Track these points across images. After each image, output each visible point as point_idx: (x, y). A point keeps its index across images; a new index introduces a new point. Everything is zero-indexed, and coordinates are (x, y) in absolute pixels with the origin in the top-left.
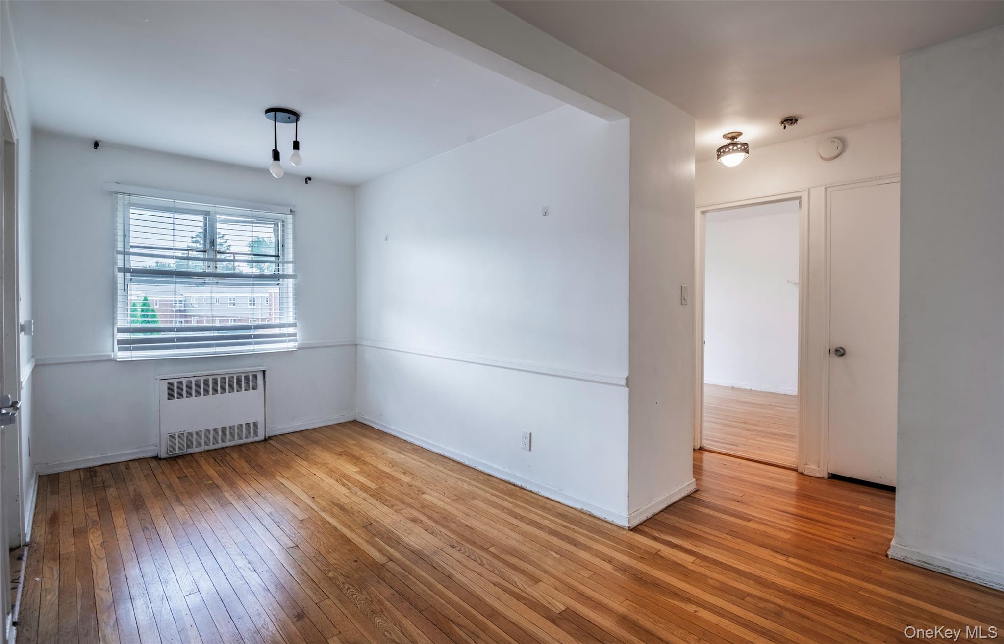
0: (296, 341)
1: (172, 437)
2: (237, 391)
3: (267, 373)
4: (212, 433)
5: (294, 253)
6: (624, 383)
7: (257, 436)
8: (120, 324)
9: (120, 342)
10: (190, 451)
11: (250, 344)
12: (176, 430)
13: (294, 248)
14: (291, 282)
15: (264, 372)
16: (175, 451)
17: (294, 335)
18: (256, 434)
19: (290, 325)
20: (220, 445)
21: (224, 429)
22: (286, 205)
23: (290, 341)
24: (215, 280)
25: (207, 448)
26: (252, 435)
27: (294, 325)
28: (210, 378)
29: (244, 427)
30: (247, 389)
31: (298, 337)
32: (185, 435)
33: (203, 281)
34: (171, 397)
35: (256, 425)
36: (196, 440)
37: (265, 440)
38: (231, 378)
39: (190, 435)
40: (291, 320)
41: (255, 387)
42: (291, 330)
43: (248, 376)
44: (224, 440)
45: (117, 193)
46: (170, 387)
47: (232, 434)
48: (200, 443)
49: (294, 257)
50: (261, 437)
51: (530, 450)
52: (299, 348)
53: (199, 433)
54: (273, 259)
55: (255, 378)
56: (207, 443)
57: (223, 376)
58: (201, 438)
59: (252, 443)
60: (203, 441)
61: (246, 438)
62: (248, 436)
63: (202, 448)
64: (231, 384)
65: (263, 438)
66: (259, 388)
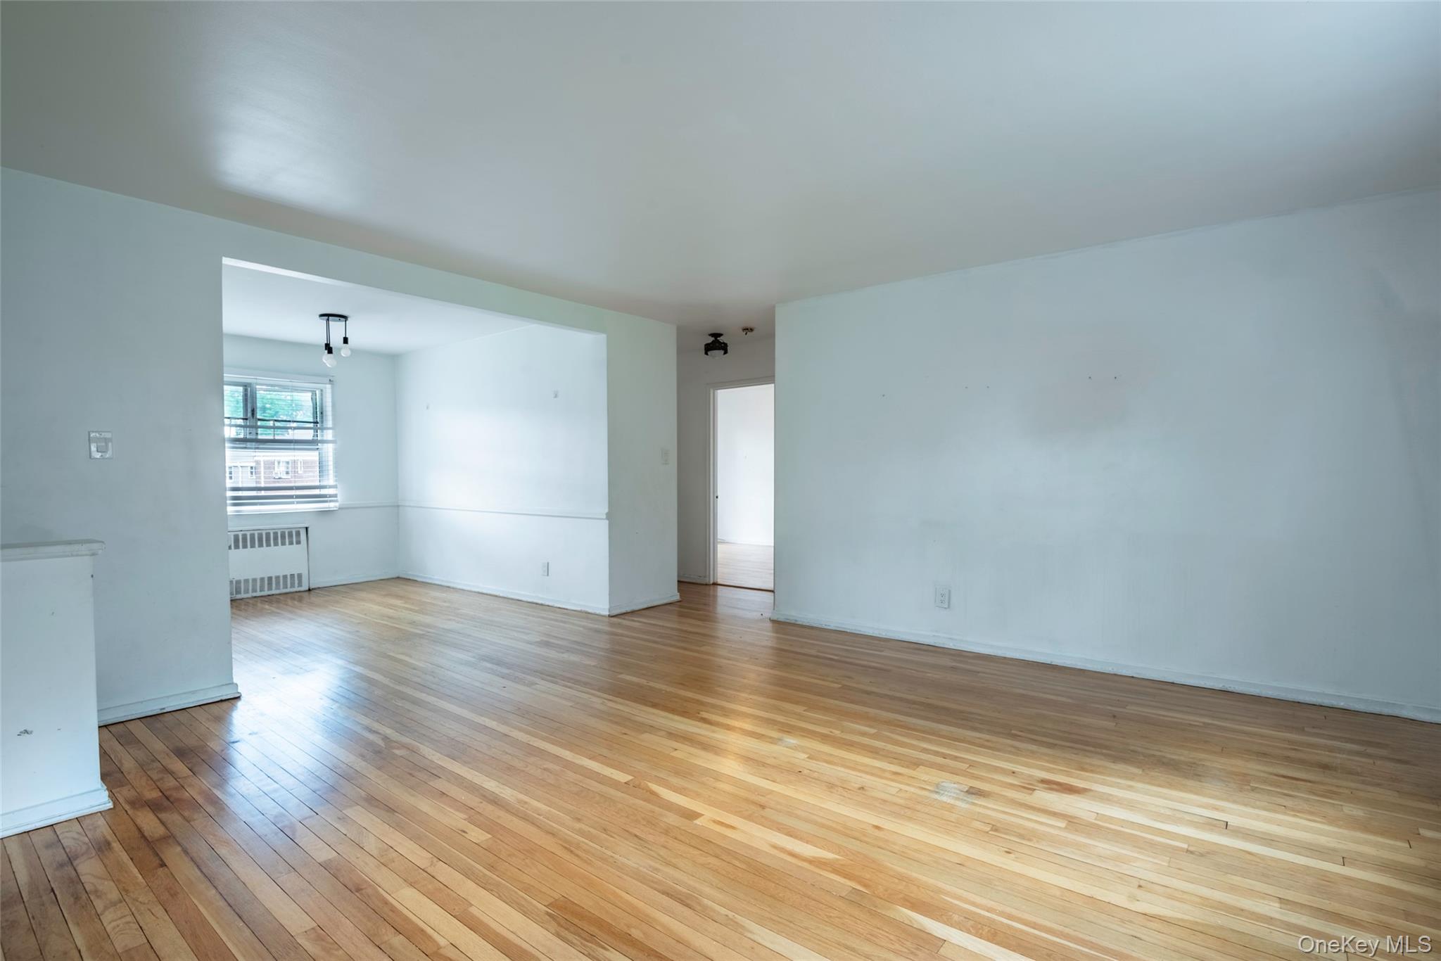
0: (336, 501)
2: (282, 545)
3: (309, 530)
4: (259, 581)
5: (334, 419)
6: (605, 517)
7: (301, 586)
10: (239, 597)
11: (291, 503)
13: (333, 415)
14: (330, 446)
15: (307, 528)
17: (335, 496)
18: (300, 584)
19: (330, 487)
20: (266, 593)
21: (270, 579)
22: (326, 376)
23: (332, 501)
24: (256, 445)
25: (255, 594)
26: (296, 584)
27: (335, 487)
28: (256, 533)
29: (289, 577)
30: (291, 543)
31: (339, 498)
32: (234, 582)
33: (244, 446)
35: (300, 576)
36: (245, 586)
37: (309, 590)
38: (276, 534)
39: (238, 582)
40: (332, 482)
41: (298, 542)
42: (332, 491)
43: (292, 532)
44: (270, 588)
47: (277, 584)
48: (248, 589)
49: (334, 424)
50: (305, 587)
51: (548, 575)
52: (342, 509)
53: (246, 581)
54: (312, 425)
55: (298, 534)
56: (254, 590)
57: (268, 531)
58: (248, 586)
59: (296, 592)
60: (250, 588)
61: (284, 588)
62: (286, 587)
63: (250, 595)
64: (276, 539)
65: (307, 589)
66: (302, 542)
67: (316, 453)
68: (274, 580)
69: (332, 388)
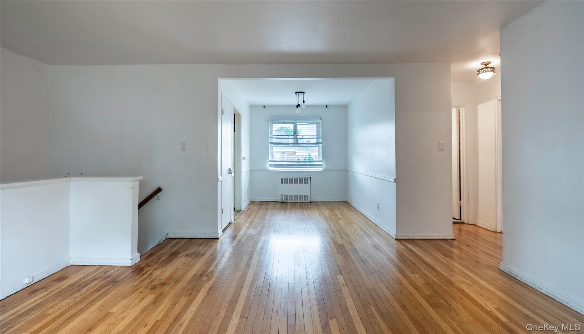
0: (322, 167)
1: (282, 196)
2: (302, 183)
3: (311, 178)
4: (294, 196)
5: (322, 134)
6: (394, 181)
8: (270, 159)
9: (270, 165)
10: (287, 201)
11: (306, 167)
12: (284, 194)
13: (322, 132)
14: (321, 145)
15: (310, 177)
16: (283, 200)
17: (322, 165)
18: (307, 200)
20: (296, 201)
21: (297, 196)
22: (319, 117)
23: (320, 167)
24: (296, 145)
25: (292, 201)
26: (306, 199)
28: (293, 178)
29: (304, 196)
30: (305, 183)
31: (323, 166)
33: (292, 146)
34: (282, 183)
35: (307, 196)
37: (311, 202)
38: (300, 179)
39: (287, 196)
40: (321, 160)
41: (307, 183)
42: (321, 163)
43: (305, 178)
46: (282, 179)
47: (300, 198)
49: (322, 136)
50: (309, 201)
51: (379, 210)
52: (324, 170)
53: (290, 196)
54: (316, 137)
55: (307, 179)
56: (292, 200)
57: (297, 178)
58: (290, 198)
59: (306, 202)
60: (291, 199)
61: (304, 200)
62: (305, 200)
63: (291, 201)
64: (300, 181)
65: (310, 201)
66: (309, 183)
67: (317, 148)
68: (299, 196)
69: (322, 122)
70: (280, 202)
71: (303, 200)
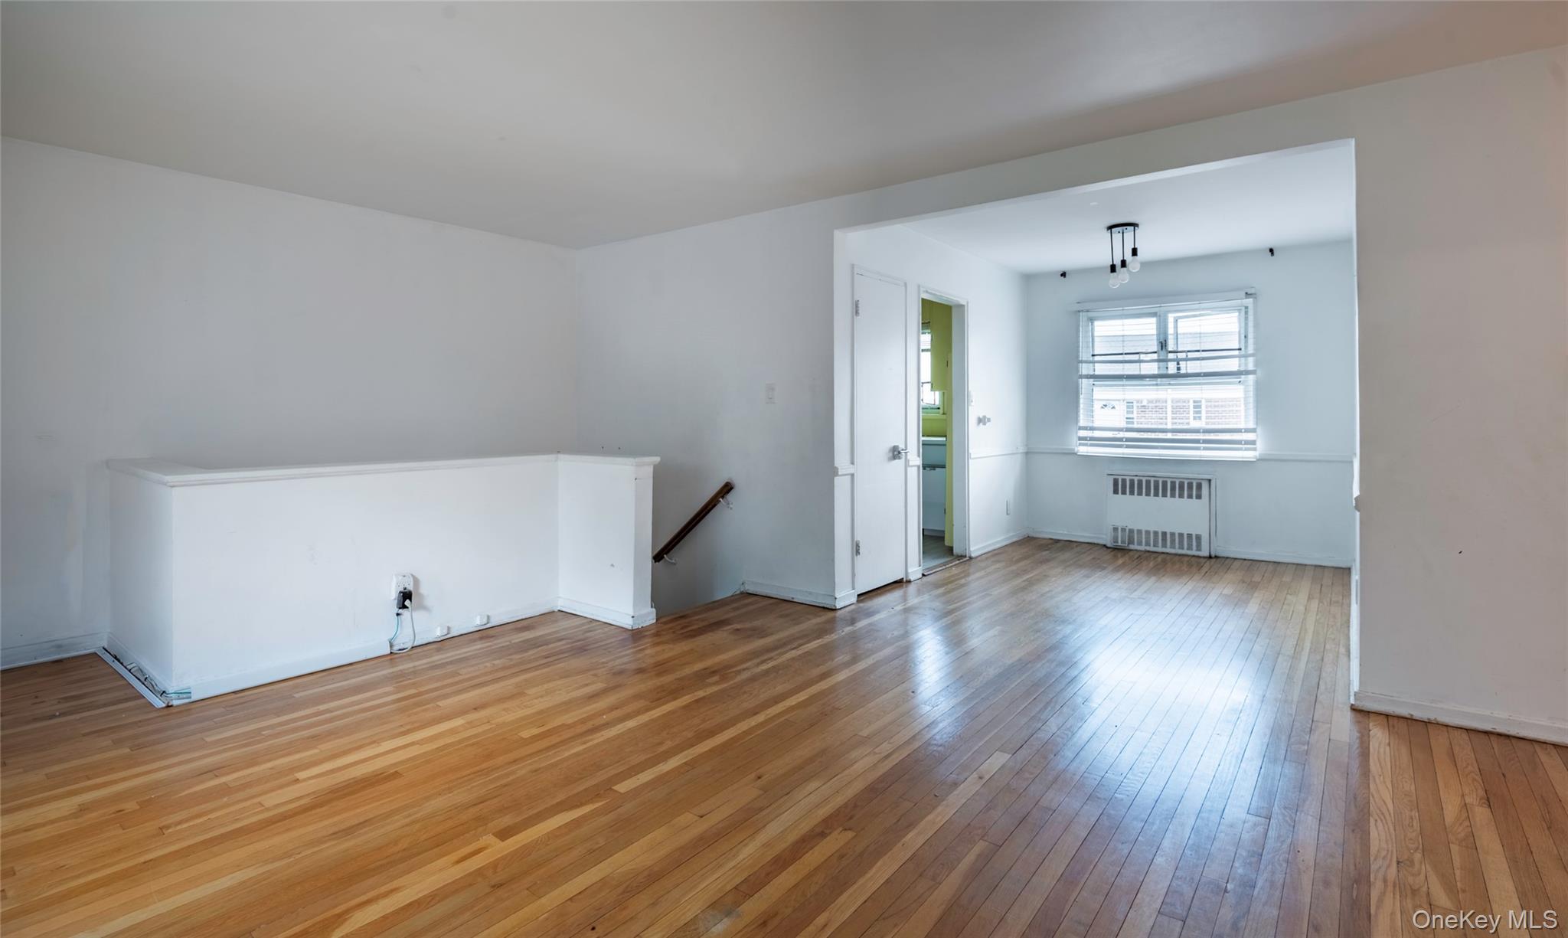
0: (1255, 449)
1: (1115, 529)
2: (1180, 497)
3: (1212, 482)
4: (1152, 535)
5: (1255, 343)
7: (1200, 550)
8: (1082, 423)
9: (1080, 439)
10: (1132, 547)
11: (1198, 449)
12: (1120, 524)
13: (1255, 338)
14: (1251, 377)
15: (1210, 481)
16: (1117, 542)
17: (1253, 442)
18: (1199, 548)
19: (1247, 431)
20: (1160, 549)
21: (1164, 534)
22: (1238, 289)
23: (1246, 449)
24: (1164, 380)
25: (1148, 548)
26: (1195, 547)
27: (1253, 431)
28: (1152, 480)
29: (1185, 536)
30: (1190, 496)
31: (1259, 445)
32: (1127, 530)
33: (1154, 383)
34: (1116, 492)
35: (1198, 537)
36: (1138, 537)
37: (1210, 557)
38: (1173, 484)
39: (1131, 531)
40: (1251, 425)
41: (1199, 497)
42: (1250, 436)
43: (1192, 483)
44: (1164, 545)
45: (1079, 312)
46: (1116, 482)
47: (1173, 541)
48: (1141, 542)
49: (1256, 350)
50: (1205, 553)
52: (1261, 460)
53: (1139, 532)
54: (1236, 353)
55: (1199, 486)
56: (1147, 544)
57: (1165, 479)
58: (1142, 538)
59: (1194, 556)
60: (1144, 541)
61: (1188, 549)
62: (1190, 547)
63: (1143, 548)
64: (1173, 489)
65: (1207, 554)
66: (1203, 497)
67: (1241, 387)
68: (1168, 536)
69: (1255, 303)
70: (1109, 545)
71: (1183, 549)
